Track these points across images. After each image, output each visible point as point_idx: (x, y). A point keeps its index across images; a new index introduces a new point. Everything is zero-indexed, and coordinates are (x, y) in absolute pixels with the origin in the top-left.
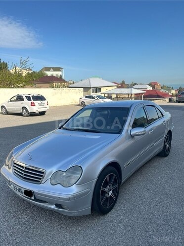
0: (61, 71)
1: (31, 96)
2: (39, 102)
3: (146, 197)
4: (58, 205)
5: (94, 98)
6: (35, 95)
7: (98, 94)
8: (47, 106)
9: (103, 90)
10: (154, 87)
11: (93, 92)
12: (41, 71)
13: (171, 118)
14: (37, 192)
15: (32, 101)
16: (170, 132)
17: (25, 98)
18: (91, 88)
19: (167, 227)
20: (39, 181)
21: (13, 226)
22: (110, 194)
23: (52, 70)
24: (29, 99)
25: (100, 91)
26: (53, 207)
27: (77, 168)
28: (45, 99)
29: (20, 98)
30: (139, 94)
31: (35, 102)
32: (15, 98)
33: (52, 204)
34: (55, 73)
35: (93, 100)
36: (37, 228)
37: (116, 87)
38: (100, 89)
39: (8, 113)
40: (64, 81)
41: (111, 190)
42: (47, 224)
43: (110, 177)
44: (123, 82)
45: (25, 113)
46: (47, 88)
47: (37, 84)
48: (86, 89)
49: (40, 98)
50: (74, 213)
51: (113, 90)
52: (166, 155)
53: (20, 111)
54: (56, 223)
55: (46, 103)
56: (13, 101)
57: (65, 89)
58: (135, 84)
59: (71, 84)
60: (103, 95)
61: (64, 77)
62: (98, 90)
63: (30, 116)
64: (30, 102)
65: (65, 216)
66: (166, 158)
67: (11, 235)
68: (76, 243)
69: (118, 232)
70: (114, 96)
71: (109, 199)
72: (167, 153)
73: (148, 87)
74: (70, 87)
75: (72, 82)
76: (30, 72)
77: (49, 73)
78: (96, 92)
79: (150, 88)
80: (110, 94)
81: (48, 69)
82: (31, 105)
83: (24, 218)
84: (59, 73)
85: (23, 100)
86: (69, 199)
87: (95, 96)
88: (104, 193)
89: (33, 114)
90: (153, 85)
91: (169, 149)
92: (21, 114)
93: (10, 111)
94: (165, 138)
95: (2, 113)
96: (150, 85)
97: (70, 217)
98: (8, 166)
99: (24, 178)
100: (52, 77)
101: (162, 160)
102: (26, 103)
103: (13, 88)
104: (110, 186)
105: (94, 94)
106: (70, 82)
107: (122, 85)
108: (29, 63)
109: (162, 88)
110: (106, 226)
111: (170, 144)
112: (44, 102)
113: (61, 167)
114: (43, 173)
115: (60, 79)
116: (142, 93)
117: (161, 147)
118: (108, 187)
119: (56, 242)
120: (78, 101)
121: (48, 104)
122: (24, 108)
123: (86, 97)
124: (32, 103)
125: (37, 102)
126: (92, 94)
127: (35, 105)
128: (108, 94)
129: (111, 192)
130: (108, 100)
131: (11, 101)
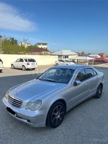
0: (47, 45)
1: (27, 59)
2: (32, 63)
3: (80, 120)
4: (28, 121)
5: (64, 62)
6: (30, 59)
7: (67, 59)
8: (36, 65)
9: (70, 57)
10: (102, 56)
11: (64, 58)
12: (35, 45)
13: (103, 76)
14: (18, 112)
15: (28, 62)
16: (101, 84)
17: (24, 60)
18: (62, 56)
19: (87, 138)
20: (19, 107)
21: (5, 130)
22: (58, 117)
23: (41, 44)
24: (26, 61)
25: (68, 57)
26: (26, 121)
27: (40, 101)
28: (35, 61)
29: (21, 60)
30: (91, 60)
31: (29, 62)
32: (19, 60)
33: (25, 119)
34: (43, 47)
35: (63, 62)
36: (17, 132)
37: (77, 56)
38: (68, 56)
39: (14, 68)
40: (48, 51)
41: (59, 115)
42: (23, 130)
43: (59, 107)
44: (83, 53)
45: (24, 68)
46: (38, 55)
47: (33, 52)
48: (60, 56)
49: (32, 60)
50: (36, 125)
51: (76, 57)
52: (98, 98)
53: (21, 67)
54: (27, 130)
55: (36, 64)
56: (18, 62)
57: (47, 56)
58: (90, 54)
59: (52, 53)
60: (69, 60)
61: (48, 49)
62: (66, 57)
63: (26, 70)
64: (27, 62)
65: (33, 127)
66: (98, 99)
67: (3, 134)
68: (36, 141)
69: (59, 138)
70: (76, 61)
71: (57, 120)
72: (99, 96)
73: (98, 56)
74: (50, 55)
75: (53, 52)
76: (30, 45)
77: (40, 46)
78: (66, 58)
79: (99, 57)
80: (74, 60)
81: (40, 44)
82: (27, 64)
83: (11, 126)
84: (46, 46)
85: (23, 61)
86: (33, 117)
87: (64, 60)
88: (54, 116)
89: (28, 70)
90: (101, 55)
91: (100, 94)
92: (21, 69)
93: (16, 67)
94: (98, 87)
95: (11, 68)
96: (99, 55)
97: (35, 128)
98: (6, 97)
99: (13, 104)
100: (42, 48)
101: (95, 100)
102: (25, 63)
103: (19, 54)
104: (58, 112)
105: (64, 59)
106: (52, 52)
107: (82, 54)
108: (28, 41)
109: (107, 57)
110: (54, 134)
111: (101, 91)
112: (35, 63)
113: (31, 100)
114: (22, 102)
115: (46, 50)
116: (93, 60)
117: (94, 92)
118: (57, 113)
119: (25, 140)
120: (54, 63)
121: (37, 64)
122: (23, 66)
123: (59, 61)
124: (28, 63)
125: (30, 63)
126: (63, 59)
127: (29, 65)
128: (73, 59)
129: (59, 116)
130: (72, 63)
131: (17, 62)
